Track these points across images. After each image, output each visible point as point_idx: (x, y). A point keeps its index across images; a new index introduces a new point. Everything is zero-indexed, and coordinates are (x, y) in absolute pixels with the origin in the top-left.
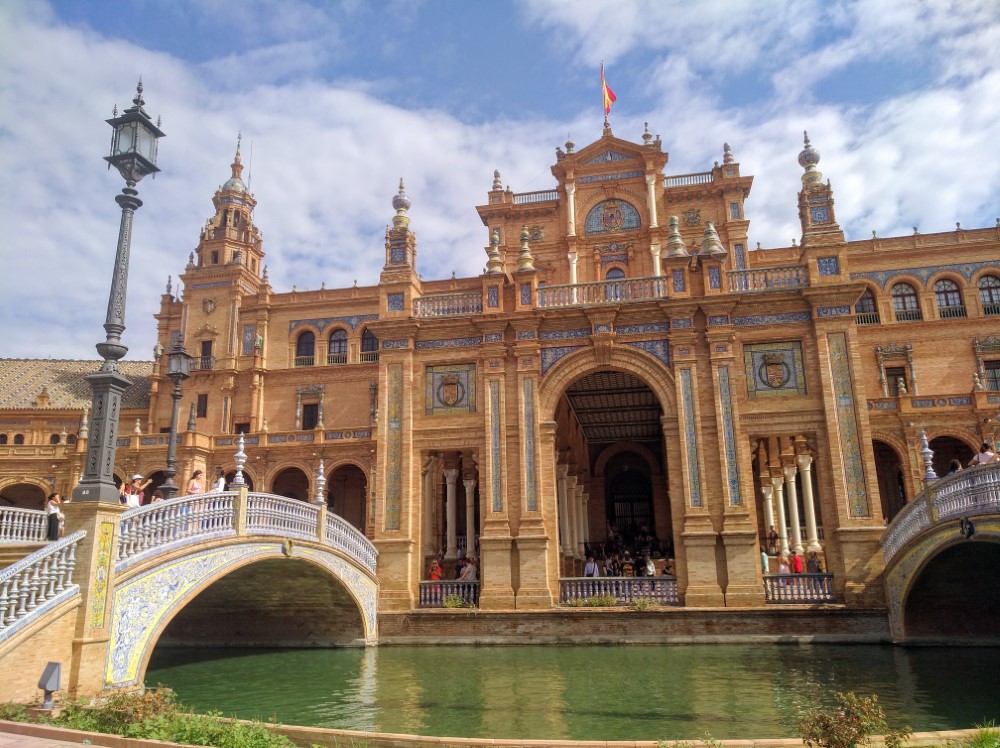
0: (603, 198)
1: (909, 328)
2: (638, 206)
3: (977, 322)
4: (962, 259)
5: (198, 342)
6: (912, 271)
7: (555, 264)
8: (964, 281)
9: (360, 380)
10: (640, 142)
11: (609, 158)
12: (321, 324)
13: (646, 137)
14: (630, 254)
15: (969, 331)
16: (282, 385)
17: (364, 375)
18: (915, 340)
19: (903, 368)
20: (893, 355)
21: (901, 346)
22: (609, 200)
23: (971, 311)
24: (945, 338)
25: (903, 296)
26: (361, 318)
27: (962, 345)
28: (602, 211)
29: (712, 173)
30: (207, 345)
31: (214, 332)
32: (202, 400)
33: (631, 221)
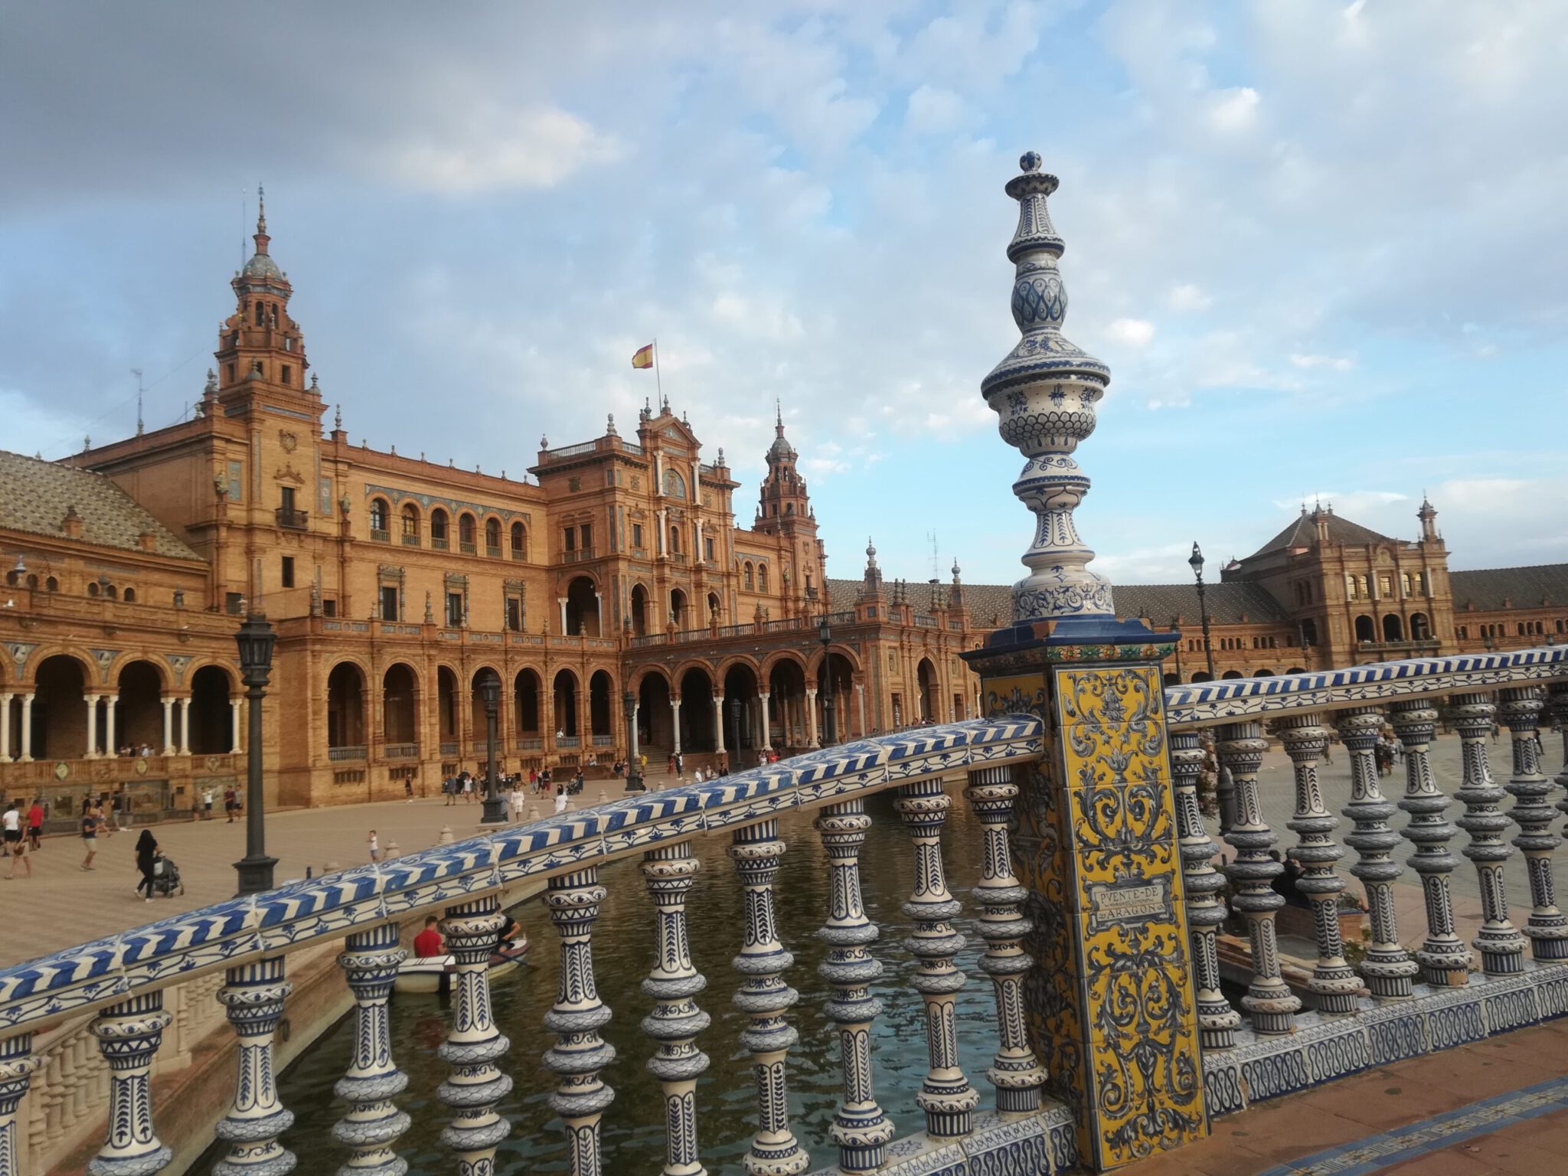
0: (669, 467)
2: (685, 482)
4: (754, 551)
5: (278, 485)
8: (754, 567)
9: (432, 568)
12: (396, 495)
14: (684, 519)
16: (362, 560)
17: (437, 562)
22: (672, 470)
23: (757, 588)
24: (747, 604)
26: (432, 498)
28: (667, 476)
29: (714, 468)
30: (289, 494)
31: (297, 478)
32: (288, 564)
33: (680, 492)
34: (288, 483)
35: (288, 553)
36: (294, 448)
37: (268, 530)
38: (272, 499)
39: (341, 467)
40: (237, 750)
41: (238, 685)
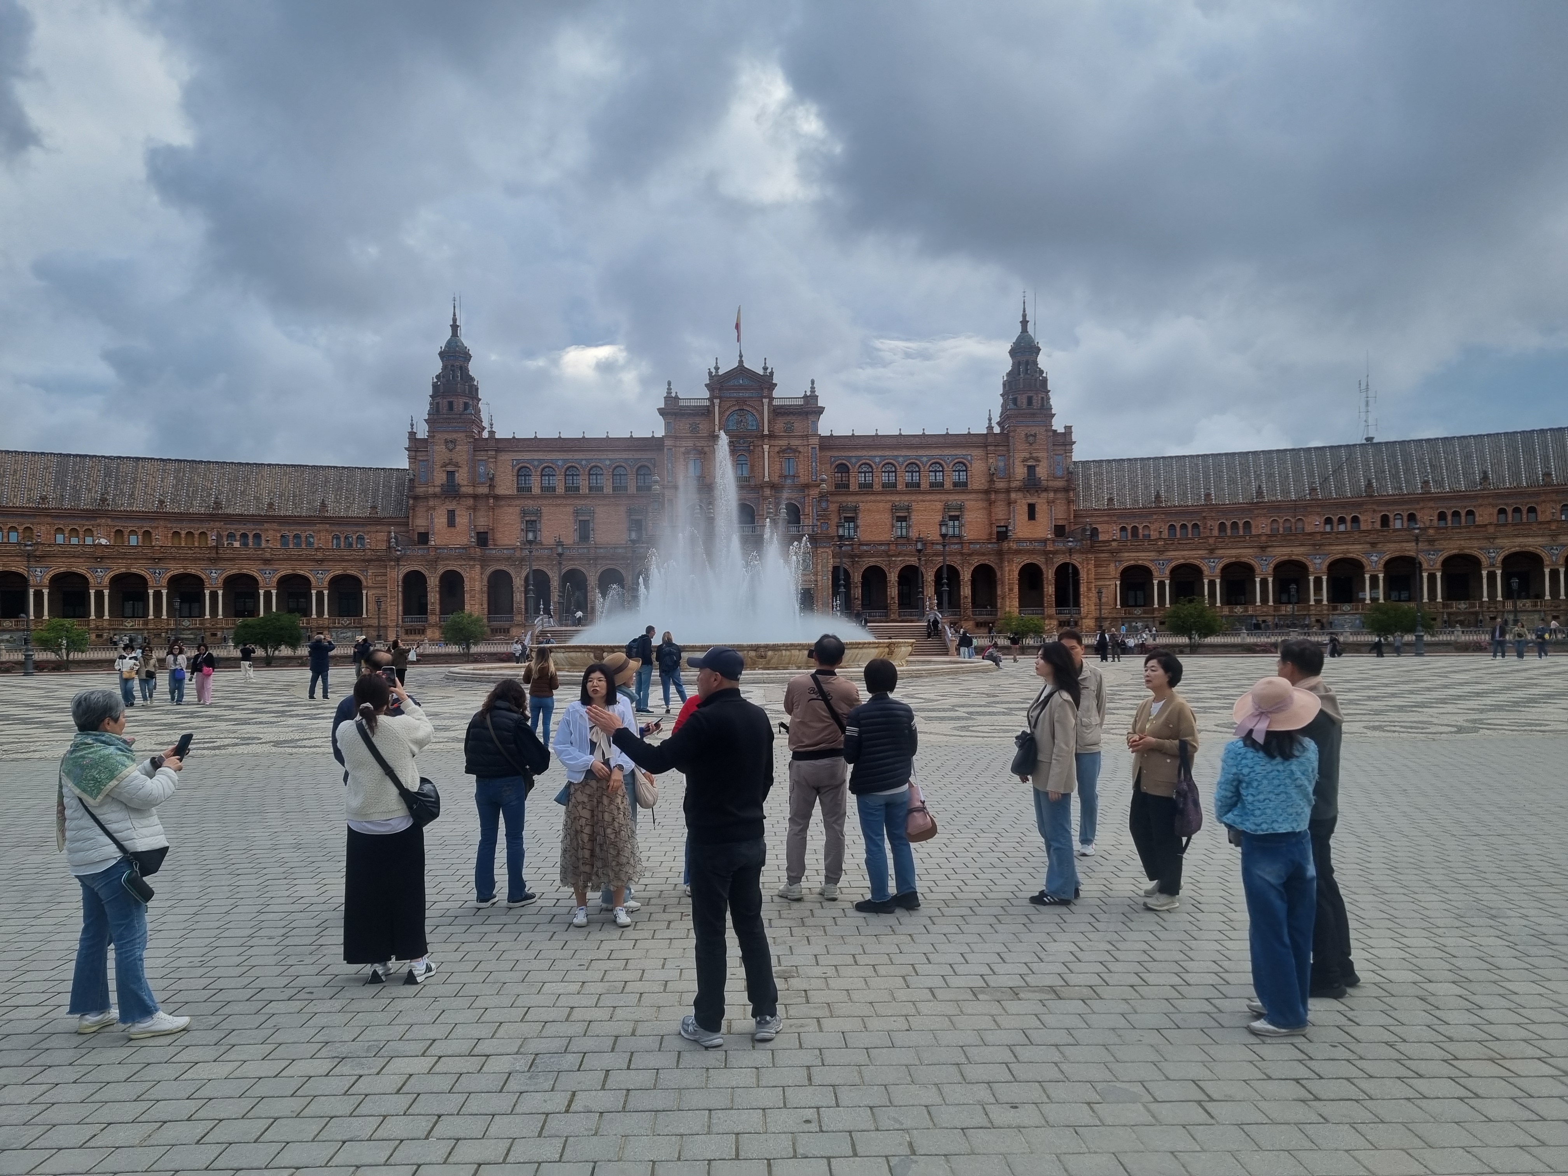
0: (737, 408)
1: (911, 493)
2: (758, 416)
3: (948, 492)
4: (947, 452)
5: (444, 471)
6: (919, 457)
7: (706, 449)
8: (945, 466)
9: (566, 505)
10: (761, 372)
11: (741, 382)
12: (536, 463)
13: (765, 369)
14: (751, 448)
15: (944, 497)
16: (509, 505)
17: (569, 502)
18: (914, 501)
19: (906, 517)
20: (901, 509)
21: (906, 504)
22: (741, 410)
23: (948, 485)
24: (931, 501)
25: (912, 472)
26: (565, 461)
27: (939, 506)
28: (736, 416)
29: (802, 399)
30: (451, 474)
31: (457, 465)
32: (451, 515)
33: (752, 425)
34: (450, 469)
35: (450, 508)
36: (454, 448)
37: (435, 496)
38: (440, 478)
39: (490, 453)
40: (364, 616)
41: (364, 583)
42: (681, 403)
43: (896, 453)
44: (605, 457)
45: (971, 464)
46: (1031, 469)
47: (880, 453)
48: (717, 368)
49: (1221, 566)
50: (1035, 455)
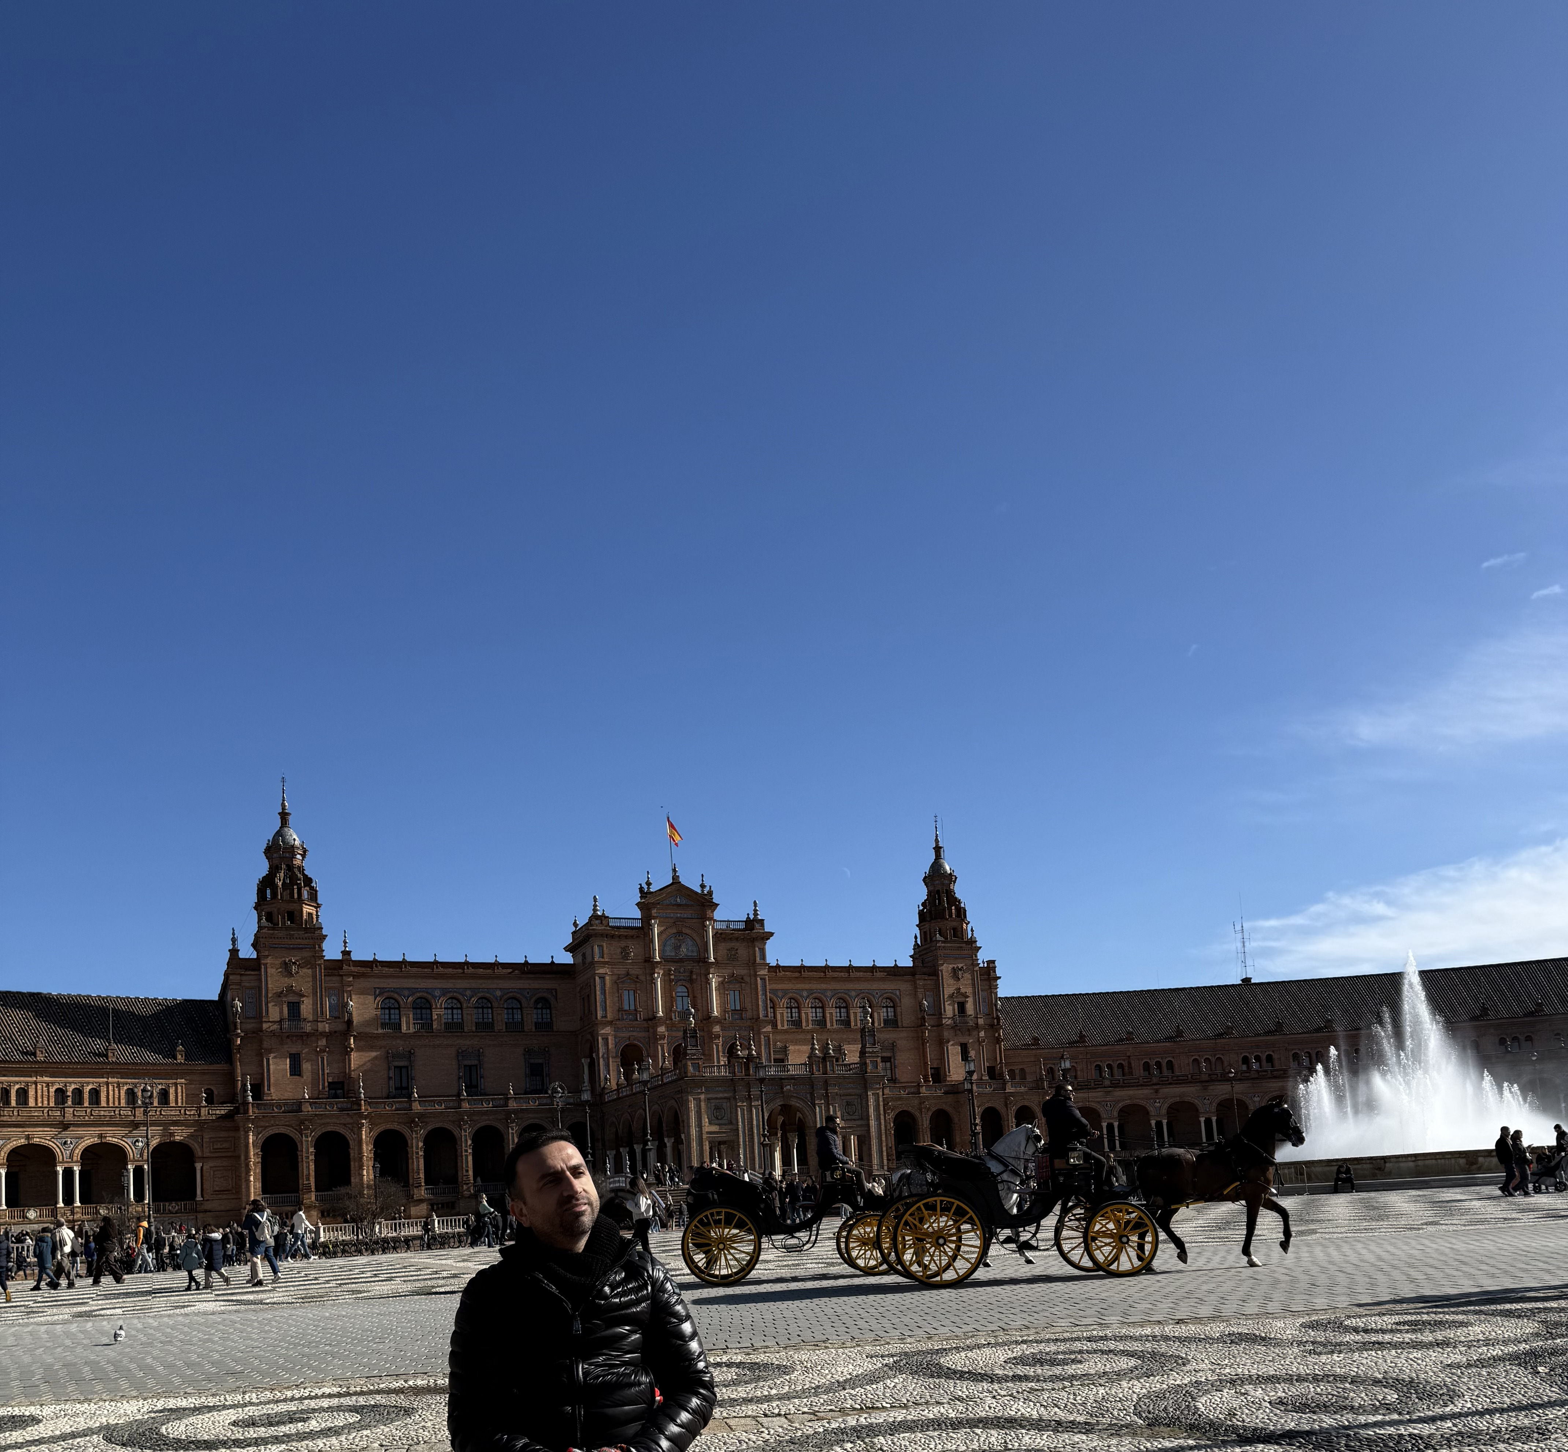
0: (675, 931)
1: (843, 1032)
2: (699, 941)
4: (874, 985)
6: (848, 992)
7: (641, 978)
8: (874, 1002)
10: (699, 890)
11: (678, 899)
12: (406, 993)
13: (703, 886)
14: (694, 976)
16: (371, 1047)
18: (845, 1041)
21: (838, 1043)
22: (680, 933)
23: (878, 1023)
25: (840, 1008)
26: (445, 989)
28: (673, 940)
29: (745, 922)
30: (293, 1006)
32: (296, 1059)
33: (692, 951)
35: (296, 1051)
37: (273, 1034)
38: (279, 1011)
39: (344, 978)
40: (199, 1198)
41: (198, 1152)
42: (612, 923)
43: (824, 986)
44: (494, 986)
45: (900, 1000)
46: (962, 1007)
47: (807, 986)
48: (649, 884)
49: (1166, 1105)
50: (963, 991)
